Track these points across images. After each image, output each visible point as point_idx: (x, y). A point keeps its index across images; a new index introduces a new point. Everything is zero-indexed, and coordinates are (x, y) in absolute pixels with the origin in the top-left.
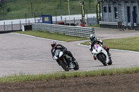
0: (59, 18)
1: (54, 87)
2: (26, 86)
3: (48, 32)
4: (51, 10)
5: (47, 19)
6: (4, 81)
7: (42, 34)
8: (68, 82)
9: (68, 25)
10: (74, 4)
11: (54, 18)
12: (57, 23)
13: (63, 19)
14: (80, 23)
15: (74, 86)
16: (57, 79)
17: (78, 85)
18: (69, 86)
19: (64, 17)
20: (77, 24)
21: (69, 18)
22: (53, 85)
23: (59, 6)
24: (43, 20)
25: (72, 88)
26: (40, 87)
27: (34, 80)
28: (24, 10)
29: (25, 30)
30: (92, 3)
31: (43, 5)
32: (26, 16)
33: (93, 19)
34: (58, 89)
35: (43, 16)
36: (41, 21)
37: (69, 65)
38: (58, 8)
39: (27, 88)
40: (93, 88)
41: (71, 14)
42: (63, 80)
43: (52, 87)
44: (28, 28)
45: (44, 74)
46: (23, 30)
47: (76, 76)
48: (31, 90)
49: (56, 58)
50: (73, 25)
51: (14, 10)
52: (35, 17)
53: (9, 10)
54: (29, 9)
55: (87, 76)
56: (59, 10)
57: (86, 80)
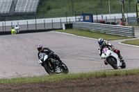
0: (100, 17)
1: (95, 86)
2: (67, 84)
3: (89, 31)
4: (91, 8)
5: (87, 18)
6: (43, 80)
7: (83, 32)
8: (109, 81)
9: (109, 23)
10: (114, 3)
11: (95, 17)
12: (97, 21)
13: (104, 18)
14: (120, 21)
15: (114, 85)
16: (97, 77)
17: (118, 84)
18: (109, 85)
19: (104, 16)
20: (118, 23)
21: (110, 17)
22: (93, 84)
23: (100, 5)
24: (84, 18)
25: (111, 87)
26: (80, 86)
27: (75, 79)
28: (65, 8)
29: (66, 28)
30: (132, 3)
31: (84, 4)
32: (66, 15)
33: (133, 18)
34: (98, 88)
35: (84, 15)
36: (82, 20)
37: (54, 69)
38: (99, 7)
39: (68, 87)
40: (132, 86)
41: (111, 13)
42: (103, 79)
43: (92, 85)
44: (69, 26)
45: (84, 72)
46: (64, 29)
47: (116, 75)
48: (71, 89)
49: (41, 62)
50: (114, 23)
51: (55, 8)
52: (76, 15)
53: (49, 8)
54: (69, 7)
55: (127, 75)
56: (100, 9)
57: (126, 78)
